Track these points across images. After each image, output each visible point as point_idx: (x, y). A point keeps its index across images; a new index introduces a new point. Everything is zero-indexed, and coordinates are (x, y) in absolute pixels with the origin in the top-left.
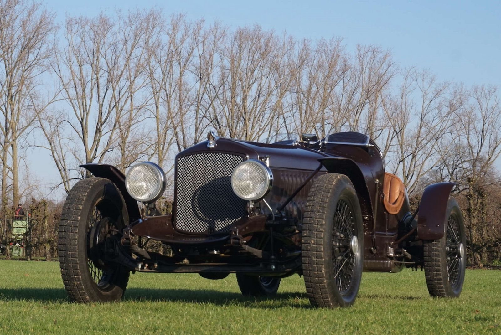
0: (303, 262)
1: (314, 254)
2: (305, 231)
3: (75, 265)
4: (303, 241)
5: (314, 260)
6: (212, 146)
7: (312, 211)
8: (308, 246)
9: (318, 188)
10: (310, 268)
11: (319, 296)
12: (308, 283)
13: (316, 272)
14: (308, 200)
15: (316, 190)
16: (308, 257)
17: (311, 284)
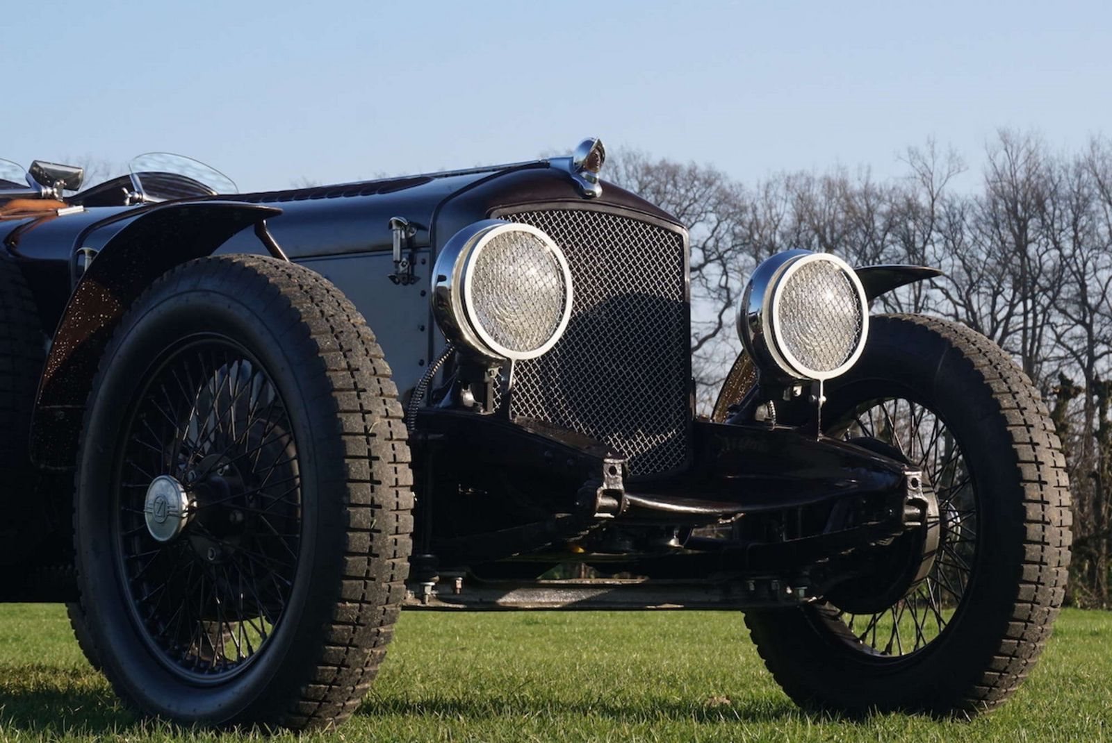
0: (1025, 576)
1: (1056, 552)
4: (1030, 514)
5: (1053, 573)
6: (598, 190)
7: (1029, 427)
8: (1043, 529)
9: (990, 356)
10: (1039, 598)
11: (1011, 680)
12: (1011, 641)
13: (1046, 609)
14: (997, 391)
15: (990, 360)
16: (1042, 562)
17: (1019, 644)
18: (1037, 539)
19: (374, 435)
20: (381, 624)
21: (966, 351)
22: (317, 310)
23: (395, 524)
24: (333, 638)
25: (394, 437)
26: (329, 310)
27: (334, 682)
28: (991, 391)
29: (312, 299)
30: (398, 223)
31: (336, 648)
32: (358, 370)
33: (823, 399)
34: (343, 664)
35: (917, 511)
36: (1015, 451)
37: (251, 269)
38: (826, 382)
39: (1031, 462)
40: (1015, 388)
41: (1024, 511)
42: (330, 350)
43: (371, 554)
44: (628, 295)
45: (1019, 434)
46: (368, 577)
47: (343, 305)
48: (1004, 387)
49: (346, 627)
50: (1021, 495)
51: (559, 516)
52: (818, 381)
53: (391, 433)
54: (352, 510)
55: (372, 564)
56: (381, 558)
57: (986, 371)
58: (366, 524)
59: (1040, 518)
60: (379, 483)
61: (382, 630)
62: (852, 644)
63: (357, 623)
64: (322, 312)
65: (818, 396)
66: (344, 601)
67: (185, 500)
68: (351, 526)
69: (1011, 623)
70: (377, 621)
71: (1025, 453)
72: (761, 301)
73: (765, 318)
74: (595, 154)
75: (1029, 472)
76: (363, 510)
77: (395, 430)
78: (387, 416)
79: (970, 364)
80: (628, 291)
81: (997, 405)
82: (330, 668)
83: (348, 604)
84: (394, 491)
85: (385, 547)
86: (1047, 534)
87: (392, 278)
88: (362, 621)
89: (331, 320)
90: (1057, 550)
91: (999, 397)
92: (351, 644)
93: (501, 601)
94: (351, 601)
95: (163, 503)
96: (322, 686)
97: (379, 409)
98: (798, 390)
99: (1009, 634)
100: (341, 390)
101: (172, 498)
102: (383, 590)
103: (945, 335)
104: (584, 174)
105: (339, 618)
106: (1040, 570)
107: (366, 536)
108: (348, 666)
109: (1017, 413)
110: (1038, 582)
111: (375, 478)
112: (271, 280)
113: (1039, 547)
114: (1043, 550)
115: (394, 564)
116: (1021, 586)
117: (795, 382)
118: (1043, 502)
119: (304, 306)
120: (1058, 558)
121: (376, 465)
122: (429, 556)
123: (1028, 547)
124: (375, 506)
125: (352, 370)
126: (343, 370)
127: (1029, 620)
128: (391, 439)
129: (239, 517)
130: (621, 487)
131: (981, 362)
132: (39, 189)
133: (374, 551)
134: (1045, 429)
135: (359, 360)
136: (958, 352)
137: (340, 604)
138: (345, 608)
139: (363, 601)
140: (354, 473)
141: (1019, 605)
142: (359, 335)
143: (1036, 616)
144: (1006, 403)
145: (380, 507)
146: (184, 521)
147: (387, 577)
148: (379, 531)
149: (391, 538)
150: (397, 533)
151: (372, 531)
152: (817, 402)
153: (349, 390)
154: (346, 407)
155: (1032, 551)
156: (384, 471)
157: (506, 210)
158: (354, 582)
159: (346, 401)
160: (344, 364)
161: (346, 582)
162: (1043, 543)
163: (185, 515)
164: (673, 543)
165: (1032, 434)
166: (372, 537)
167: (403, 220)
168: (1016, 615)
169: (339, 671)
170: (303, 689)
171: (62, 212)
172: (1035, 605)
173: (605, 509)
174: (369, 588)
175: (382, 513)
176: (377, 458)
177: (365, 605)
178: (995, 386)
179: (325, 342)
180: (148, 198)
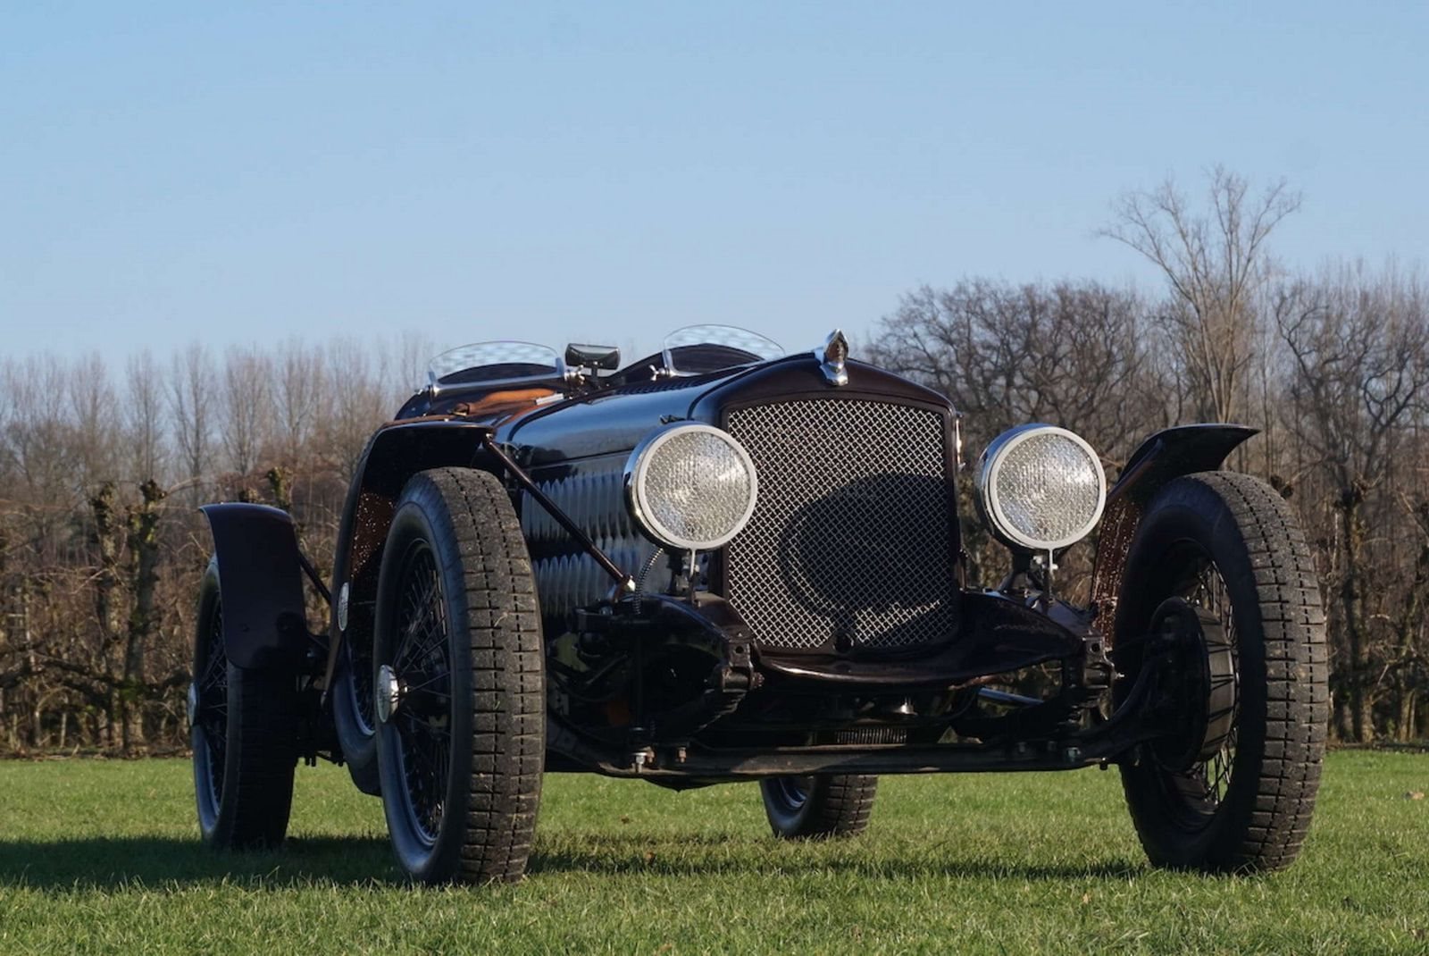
0: (1269, 733)
1: (1305, 709)
2: (1278, 643)
3: (529, 758)
4: (1271, 671)
5: (1304, 729)
6: (842, 379)
7: (1280, 583)
8: (1288, 685)
9: (1261, 515)
10: (1290, 753)
11: (1282, 836)
12: (1267, 797)
13: (1302, 765)
14: (1253, 550)
15: (1258, 520)
16: (1288, 719)
17: (1277, 800)
18: (1280, 696)
19: (499, 628)
22: (470, 519)
23: (520, 705)
24: (474, 805)
25: (521, 629)
26: (481, 517)
27: (487, 843)
31: (480, 813)
32: (492, 571)
33: (1053, 566)
34: (489, 828)
35: (1100, 675)
36: (1260, 610)
38: (1056, 550)
39: (1278, 620)
40: (1275, 546)
41: (1265, 669)
43: (498, 732)
44: (880, 475)
46: (497, 752)
47: (502, 512)
48: (1263, 546)
49: (483, 795)
52: (1047, 550)
53: (518, 626)
54: (477, 694)
55: (500, 741)
56: (508, 735)
57: (1247, 531)
58: (490, 706)
59: (1284, 675)
60: (503, 669)
61: (522, 797)
63: (494, 791)
64: (474, 521)
65: (1048, 565)
68: (477, 708)
69: (1262, 779)
70: (514, 790)
71: (1270, 611)
73: (986, 494)
74: (838, 344)
75: (1273, 630)
76: (486, 694)
77: (523, 622)
78: (516, 611)
80: (880, 471)
82: (479, 831)
83: (482, 775)
84: (519, 676)
85: (510, 724)
86: (1293, 690)
88: (498, 790)
89: (480, 527)
92: (492, 810)
94: (485, 772)
95: (382, 689)
96: (478, 847)
97: (508, 606)
98: (1038, 559)
99: (1261, 789)
100: (474, 590)
102: (514, 762)
105: (474, 787)
106: (1287, 726)
107: (491, 716)
108: (495, 829)
109: (1269, 571)
110: (1286, 739)
111: (498, 665)
113: (1284, 703)
114: (1288, 706)
115: (522, 740)
116: (1266, 743)
117: (1033, 551)
118: (1288, 659)
119: (461, 517)
120: (1309, 713)
121: (500, 656)
122: (639, 729)
123: (1270, 704)
124: (499, 690)
125: (488, 572)
126: (480, 572)
127: (1282, 776)
128: (518, 631)
133: (500, 729)
134: (1301, 586)
135: (498, 562)
136: (1228, 510)
137: (475, 776)
138: (479, 778)
139: (495, 772)
140: (478, 662)
141: (1268, 761)
142: (505, 540)
143: (1291, 769)
145: (504, 690)
146: (395, 706)
147: (516, 750)
148: (503, 712)
149: (516, 717)
150: (523, 712)
151: (497, 712)
152: (1049, 571)
153: (483, 589)
154: (475, 605)
155: (1275, 708)
156: (510, 659)
157: (741, 405)
158: (485, 756)
159: (473, 599)
161: (477, 757)
162: (1288, 699)
163: (394, 699)
165: (1282, 592)
166: (497, 717)
168: (1265, 771)
169: (489, 833)
171: (540, 401)
172: (1286, 761)
173: (732, 685)
174: (498, 761)
175: (506, 696)
176: (501, 648)
177: (497, 776)
178: (1251, 545)
179: (466, 548)
180: (673, 373)
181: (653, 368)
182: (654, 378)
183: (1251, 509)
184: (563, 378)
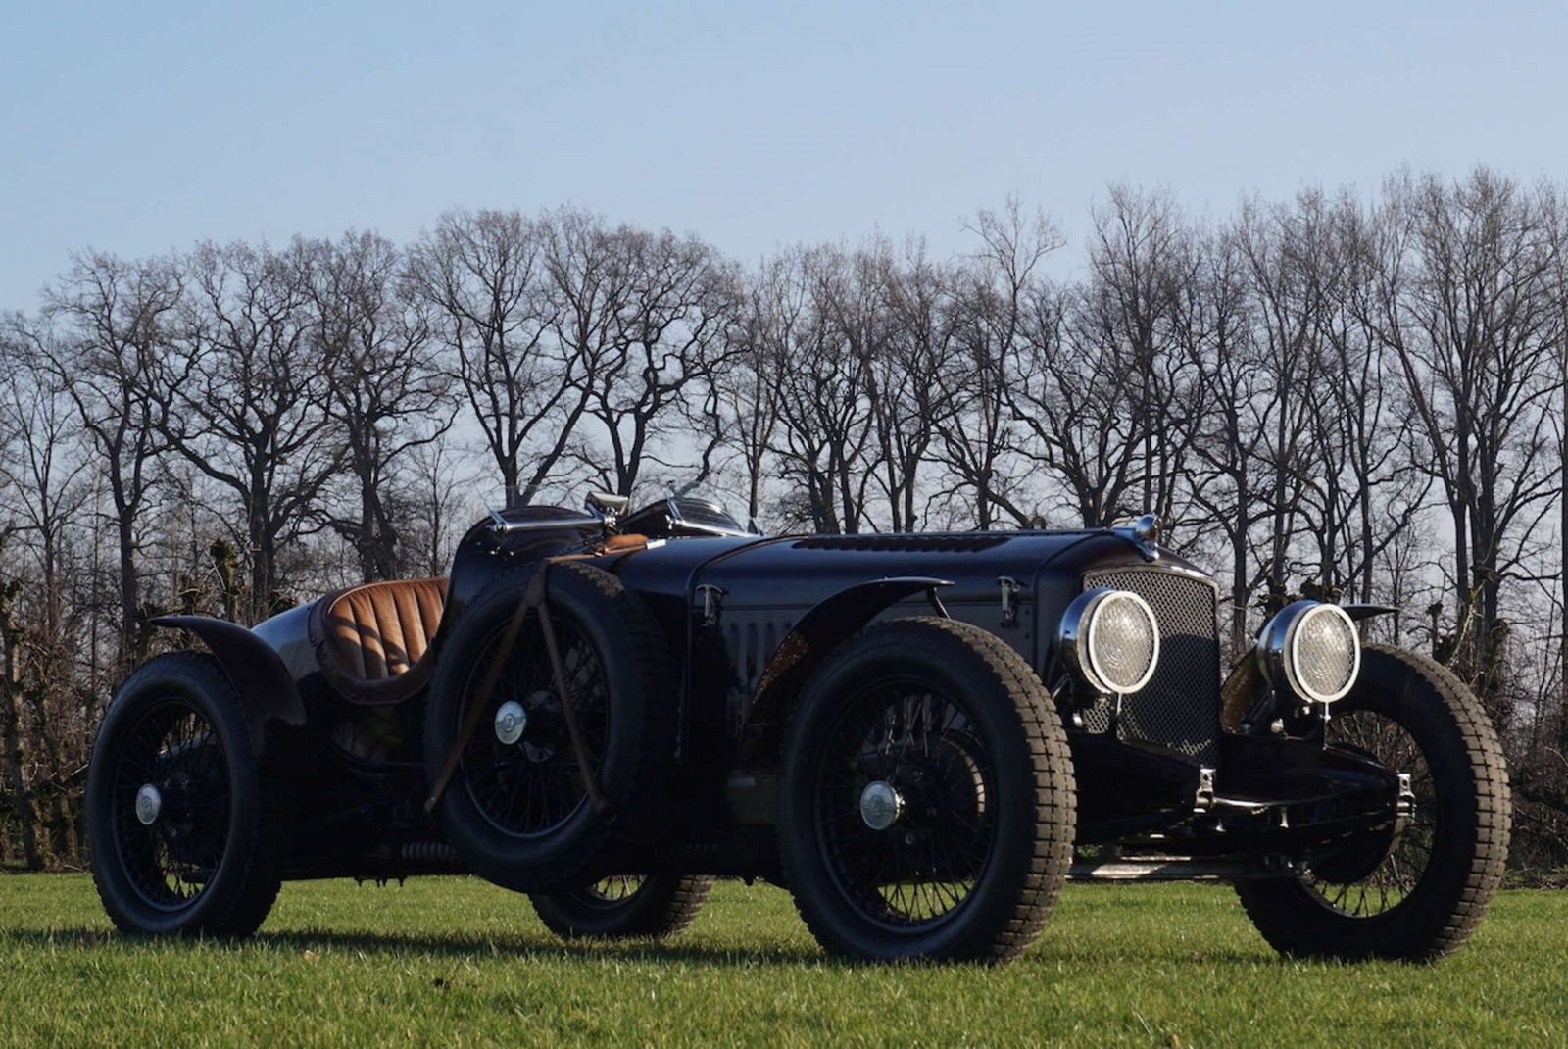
9: (1447, 680)
10: (1487, 870)
16: (1490, 842)
18: (1487, 824)
19: (1051, 754)
20: (1054, 889)
21: (1428, 676)
23: (1066, 819)
24: (1024, 900)
25: (1063, 756)
26: (1009, 663)
28: (1450, 709)
29: (997, 654)
30: (1007, 582)
31: (1024, 907)
32: (1036, 707)
33: (1328, 717)
34: (1027, 918)
35: (1407, 804)
36: (1469, 757)
37: (946, 631)
38: (1330, 704)
39: (1481, 765)
40: (1467, 706)
41: (1477, 802)
42: (1018, 693)
43: (1051, 840)
45: (1472, 743)
46: (1049, 856)
47: (1016, 658)
48: (1459, 706)
49: (1032, 892)
50: (1474, 791)
51: (1164, 810)
52: (1324, 704)
53: (1061, 753)
54: (1039, 809)
55: (1051, 847)
57: (1444, 692)
58: (1048, 819)
59: (1489, 808)
60: (1056, 788)
61: (1053, 895)
62: (1329, 908)
63: (1040, 889)
64: (1005, 664)
65: (1324, 715)
66: (1031, 873)
67: (898, 800)
68: (1040, 819)
70: (1051, 887)
71: (1477, 758)
72: (1283, 641)
73: (1286, 656)
75: (1480, 772)
76: (1046, 808)
78: (1058, 741)
79: (1431, 686)
81: (1454, 719)
82: (1018, 921)
83: (1035, 876)
84: (1064, 795)
85: (1059, 835)
86: (1493, 820)
87: (1002, 624)
88: (1042, 887)
89: (1012, 670)
90: (1500, 833)
91: (1456, 713)
92: (1034, 904)
93: (1096, 873)
94: (1037, 873)
95: (880, 801)
97: (1052, 736)
98: (1307, 710)
100: (1027, 722)
101: (887, 798)
103: (1410, 663)
104: (1146, 543)
105: (1028, 885)
106: (1488, 848)
107: (1048, 827)
108: (1029, 919)
109: (1469, 726)
110: (1486, 858)
111: (1054, 785)
112: (965, 640)
113: (1488, 830)
114: (1490, 833)
116: (1474, 861)
117: (1305, 703)
118: (1491, 796)
119: (993, 660)
120: (1501, 839)
121: (1054, 776)
123: (1480, 831)
124: (1053, 806)
125: (1033, 708)
126: (1027, 707)
127: (1479, 887)
128: (1061, 757)
129: (934, 812)
130: (1211, 790)
131: (1440, 685)
132: (603, 519)
133: (1053, 837)
134: (1490, 738)
135: (1035, 700)
136: (1421, 677)
137: (1029, 876)
138: (1033, 878)
139: (1044, 873)
140: (1040, 783)
141: (1472, 875)
142: (1032, 681)
143: (1485, 883)
144: (1461, 718)
145: (1056, 806)
146: (898, 815)
148: (1056, 823)
149: (1064, 828)
150: (1067, 825)
151: (1052, 823)
152: (1323, 719)
153: (1032, 722)
154: (1032, 735)
155: (1483, 834)
156: (1059, 780)
157: (1094, 574)
158: (1039, 859)
159: (1031, 730)
160: (1027, 704)
161: (1034, 860)
162: (1491, 827)
163: (898, 810)
164: (1219, 829)
165: (1481, 743)
166: (1052, 828)
167: (1011, 579)
169: (1024, 923)
170: (998, 937)
171: (650, 547)
172: (1484, 876)
173: (1200, 806)
174: (1048, 864)
175: (1058, 810)
176: (1054, 771)
177: (1045, 876)
178: (1452, 705)
180: (686, 524)
181: (668, 518)
182: (670, 527)
183: (1438, 675)
184: (603, 523)
